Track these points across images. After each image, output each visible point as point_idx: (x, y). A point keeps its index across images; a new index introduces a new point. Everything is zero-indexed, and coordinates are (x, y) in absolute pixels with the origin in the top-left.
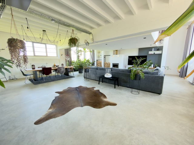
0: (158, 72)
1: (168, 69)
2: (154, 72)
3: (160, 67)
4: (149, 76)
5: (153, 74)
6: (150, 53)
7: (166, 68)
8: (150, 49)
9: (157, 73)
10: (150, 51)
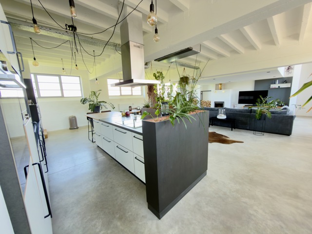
0: (286, 111)
1: (300, 108)
2: (282, 112)
3: (288, 105)
4: (275, 116)
5: (280, 113)
6: (272, 86)
7: (298, 107)
8: (273, 81)
9: (285, 113)
10: (272, 84)
